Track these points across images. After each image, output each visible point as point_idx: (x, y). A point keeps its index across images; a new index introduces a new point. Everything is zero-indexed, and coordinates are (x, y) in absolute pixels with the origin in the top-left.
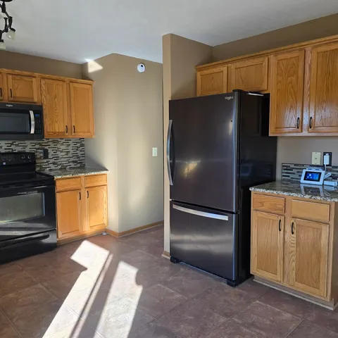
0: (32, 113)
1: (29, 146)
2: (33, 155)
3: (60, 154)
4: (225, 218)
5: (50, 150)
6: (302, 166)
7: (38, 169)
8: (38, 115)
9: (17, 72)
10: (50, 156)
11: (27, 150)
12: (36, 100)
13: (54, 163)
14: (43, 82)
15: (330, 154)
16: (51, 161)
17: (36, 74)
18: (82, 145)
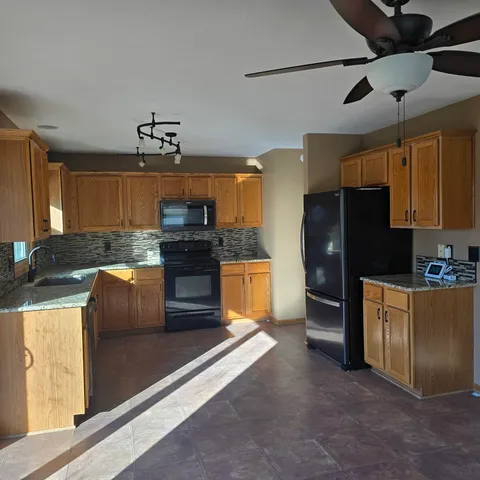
0: (205, 208)
1: (206, 236)
2: (209, 243)
3: (234, 243)
4: (337, 305)
5: (224, 239)
6: (429, 259)
7: (214, 255)
8: (210, 210)
9: (196, 174)
10: (224, 244)
11: (205, 238)
12: (210, 196)
13: (228, 251)
14: (217, 180)
15: (451, 247)
16: (226, 248)
17: (211, 174)
18: (255, 234)
